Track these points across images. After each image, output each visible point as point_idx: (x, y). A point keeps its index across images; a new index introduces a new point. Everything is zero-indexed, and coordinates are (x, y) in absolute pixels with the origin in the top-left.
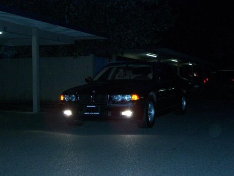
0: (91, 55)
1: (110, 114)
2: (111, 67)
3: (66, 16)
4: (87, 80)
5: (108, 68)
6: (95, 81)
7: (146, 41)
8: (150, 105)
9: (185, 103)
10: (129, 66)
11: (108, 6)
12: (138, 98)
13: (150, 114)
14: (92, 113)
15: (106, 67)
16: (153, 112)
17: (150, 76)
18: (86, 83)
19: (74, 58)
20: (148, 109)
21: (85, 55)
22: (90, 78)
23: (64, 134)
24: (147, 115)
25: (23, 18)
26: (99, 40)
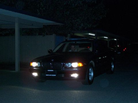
0: (54, 34)
1: (63, 76)
2: (65, 43)
3: (38, 10)
4: (49, 52)
5: (64, 43)
6: (54, 53)
7: (88, 26)
8: (90, 69)
9: (113, 66)
10: (77, 42)
11: (64, 4)
12: (82, 65)
13: (91, 75)
14: (51, 75)
15: (62, 43)
16: (92, 74)
17: (91, 49)
18: (48, 54)
19: (43, 36)
20: (89, 72)
21: (50, 35)
22: (51, 50)
23: (32, 89)
24: (88, 76)
25: (7, 11)
26: (59, 25)
